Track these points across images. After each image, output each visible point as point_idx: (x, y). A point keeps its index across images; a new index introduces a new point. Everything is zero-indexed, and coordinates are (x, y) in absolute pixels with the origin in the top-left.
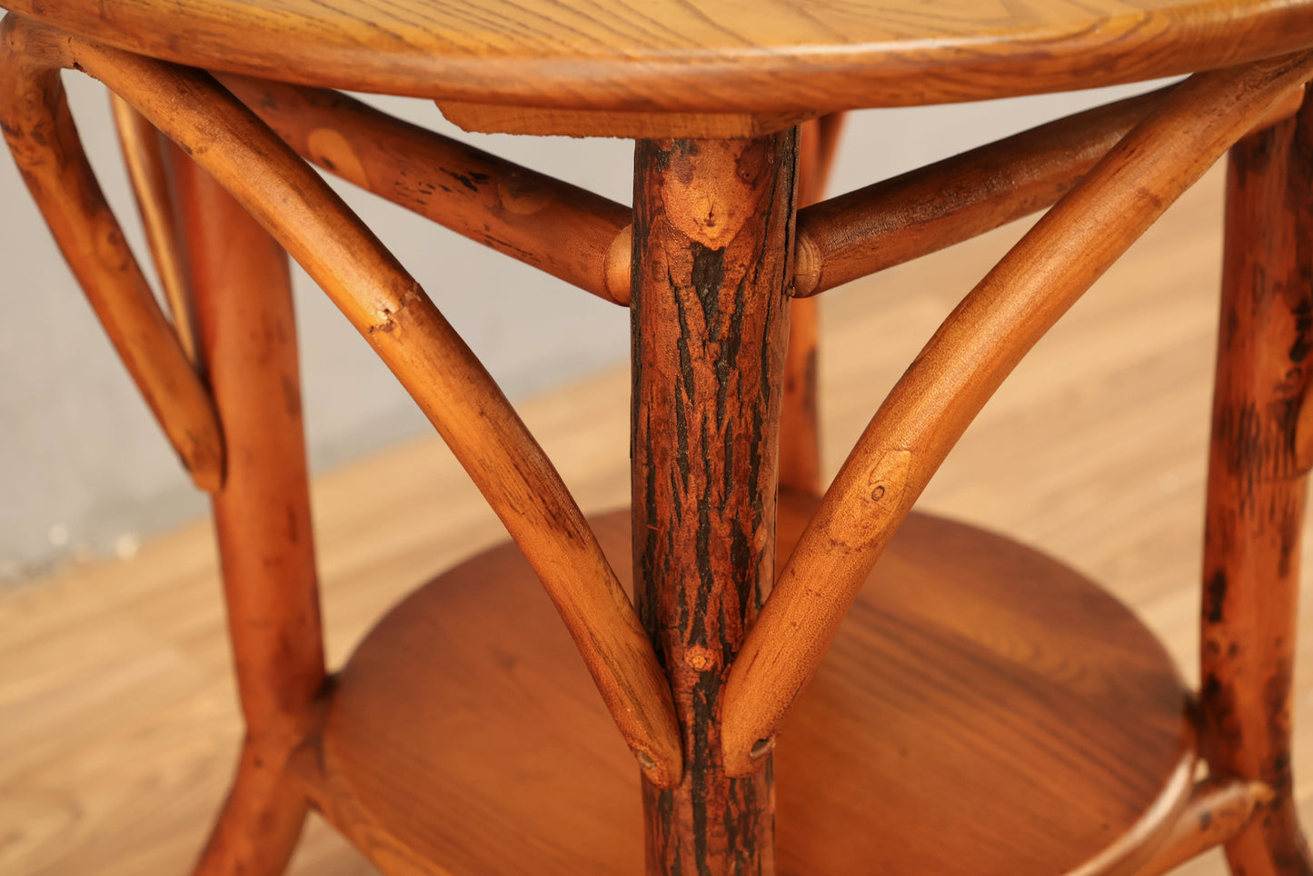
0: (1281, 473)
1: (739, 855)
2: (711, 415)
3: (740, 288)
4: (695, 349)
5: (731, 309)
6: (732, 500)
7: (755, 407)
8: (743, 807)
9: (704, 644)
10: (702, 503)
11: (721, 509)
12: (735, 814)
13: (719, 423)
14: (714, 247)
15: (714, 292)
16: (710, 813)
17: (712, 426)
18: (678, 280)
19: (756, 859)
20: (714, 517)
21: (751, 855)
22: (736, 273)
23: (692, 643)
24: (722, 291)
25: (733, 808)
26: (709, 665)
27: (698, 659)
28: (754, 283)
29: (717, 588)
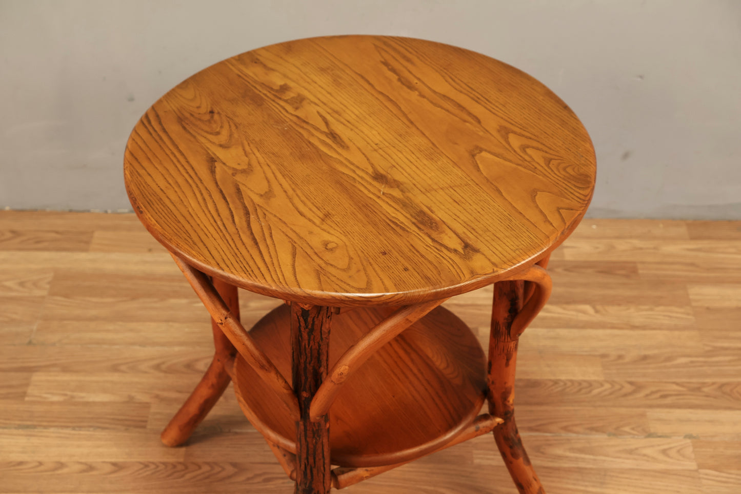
0: (506, 340)
1: (316, 438)
2: (307, 344)
3: (314, 318)
4: (302, 329)
5: (312, 323)
6: (313, 362)
7: (318, 343)
8: (317, 428)
9: (306, 391)
10: (305, 362)
11: (310, 363)
12: (315, 430)
13: (309, 346)
14: (307, 309)
15: (307, 319)
16: (308, 428)
17: (307, 346)
18: (298, 315)
19: (321, 440)
20: (308, 365)
21: (320, 439)
22: (313, 315)
23: (303, 391)
24: (309, 319)
25: (314, 428)
26: (307, 396)
27: (305, 395)
28: (318, 317)
29: (309, 380)
